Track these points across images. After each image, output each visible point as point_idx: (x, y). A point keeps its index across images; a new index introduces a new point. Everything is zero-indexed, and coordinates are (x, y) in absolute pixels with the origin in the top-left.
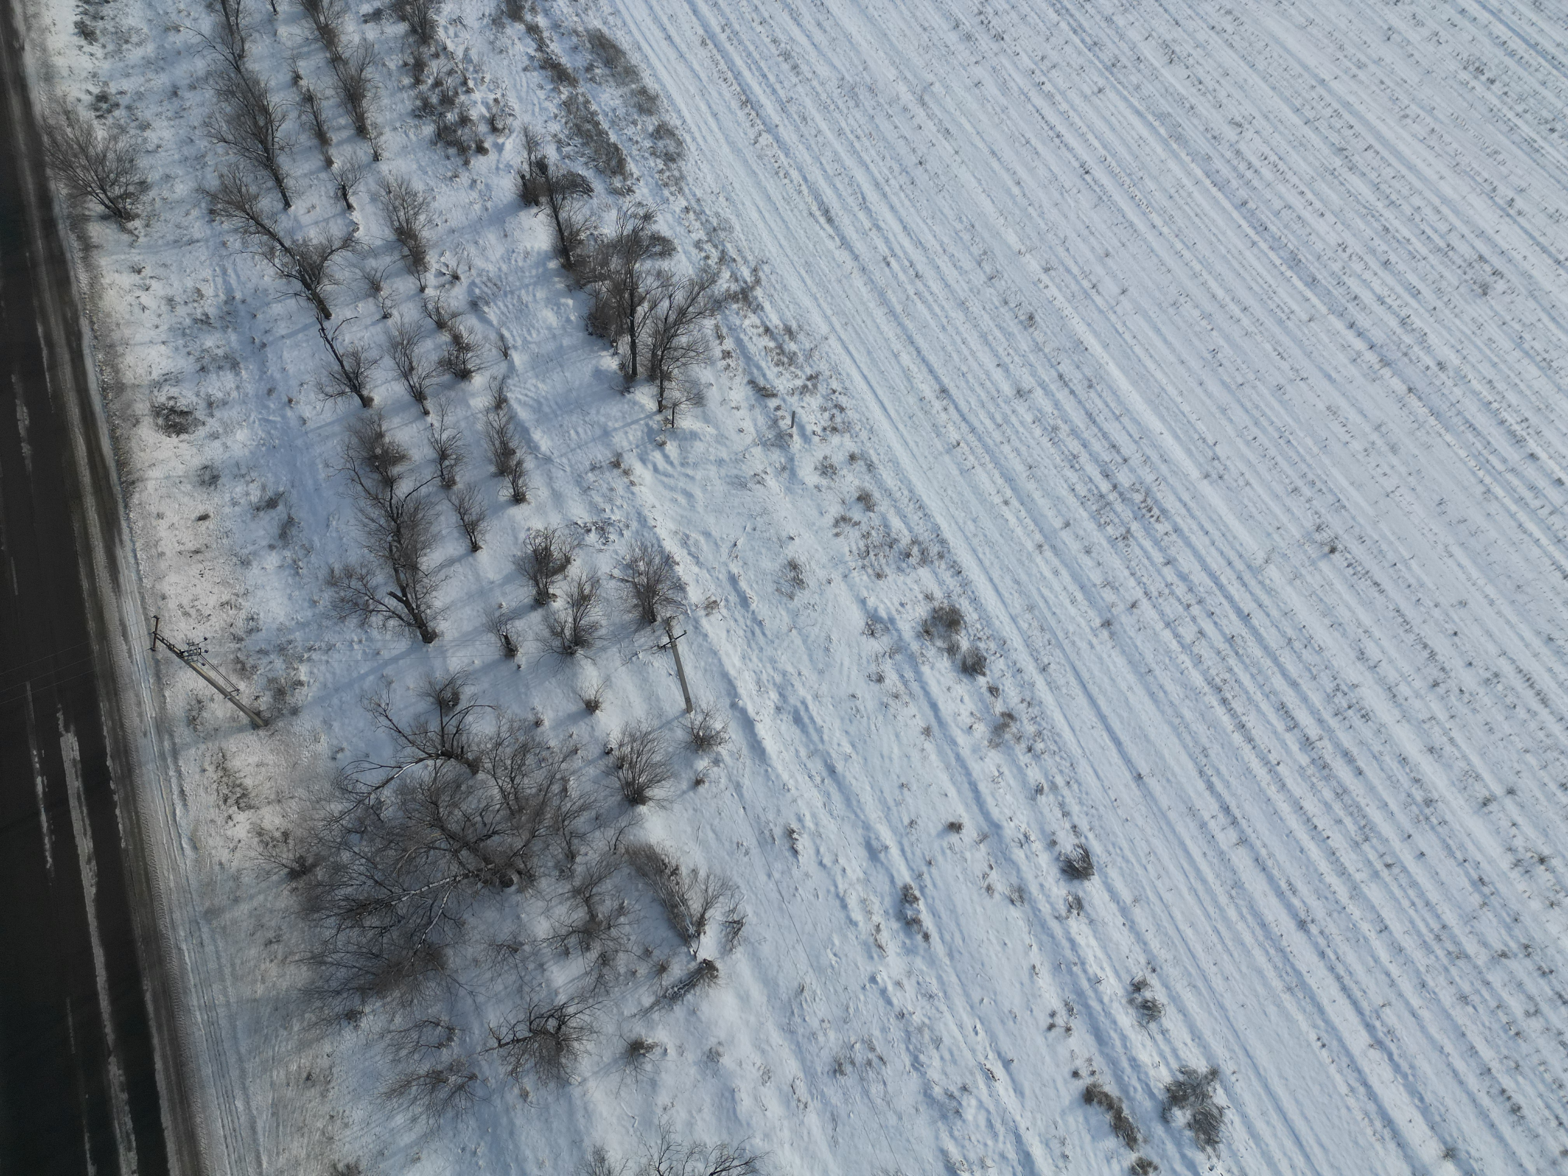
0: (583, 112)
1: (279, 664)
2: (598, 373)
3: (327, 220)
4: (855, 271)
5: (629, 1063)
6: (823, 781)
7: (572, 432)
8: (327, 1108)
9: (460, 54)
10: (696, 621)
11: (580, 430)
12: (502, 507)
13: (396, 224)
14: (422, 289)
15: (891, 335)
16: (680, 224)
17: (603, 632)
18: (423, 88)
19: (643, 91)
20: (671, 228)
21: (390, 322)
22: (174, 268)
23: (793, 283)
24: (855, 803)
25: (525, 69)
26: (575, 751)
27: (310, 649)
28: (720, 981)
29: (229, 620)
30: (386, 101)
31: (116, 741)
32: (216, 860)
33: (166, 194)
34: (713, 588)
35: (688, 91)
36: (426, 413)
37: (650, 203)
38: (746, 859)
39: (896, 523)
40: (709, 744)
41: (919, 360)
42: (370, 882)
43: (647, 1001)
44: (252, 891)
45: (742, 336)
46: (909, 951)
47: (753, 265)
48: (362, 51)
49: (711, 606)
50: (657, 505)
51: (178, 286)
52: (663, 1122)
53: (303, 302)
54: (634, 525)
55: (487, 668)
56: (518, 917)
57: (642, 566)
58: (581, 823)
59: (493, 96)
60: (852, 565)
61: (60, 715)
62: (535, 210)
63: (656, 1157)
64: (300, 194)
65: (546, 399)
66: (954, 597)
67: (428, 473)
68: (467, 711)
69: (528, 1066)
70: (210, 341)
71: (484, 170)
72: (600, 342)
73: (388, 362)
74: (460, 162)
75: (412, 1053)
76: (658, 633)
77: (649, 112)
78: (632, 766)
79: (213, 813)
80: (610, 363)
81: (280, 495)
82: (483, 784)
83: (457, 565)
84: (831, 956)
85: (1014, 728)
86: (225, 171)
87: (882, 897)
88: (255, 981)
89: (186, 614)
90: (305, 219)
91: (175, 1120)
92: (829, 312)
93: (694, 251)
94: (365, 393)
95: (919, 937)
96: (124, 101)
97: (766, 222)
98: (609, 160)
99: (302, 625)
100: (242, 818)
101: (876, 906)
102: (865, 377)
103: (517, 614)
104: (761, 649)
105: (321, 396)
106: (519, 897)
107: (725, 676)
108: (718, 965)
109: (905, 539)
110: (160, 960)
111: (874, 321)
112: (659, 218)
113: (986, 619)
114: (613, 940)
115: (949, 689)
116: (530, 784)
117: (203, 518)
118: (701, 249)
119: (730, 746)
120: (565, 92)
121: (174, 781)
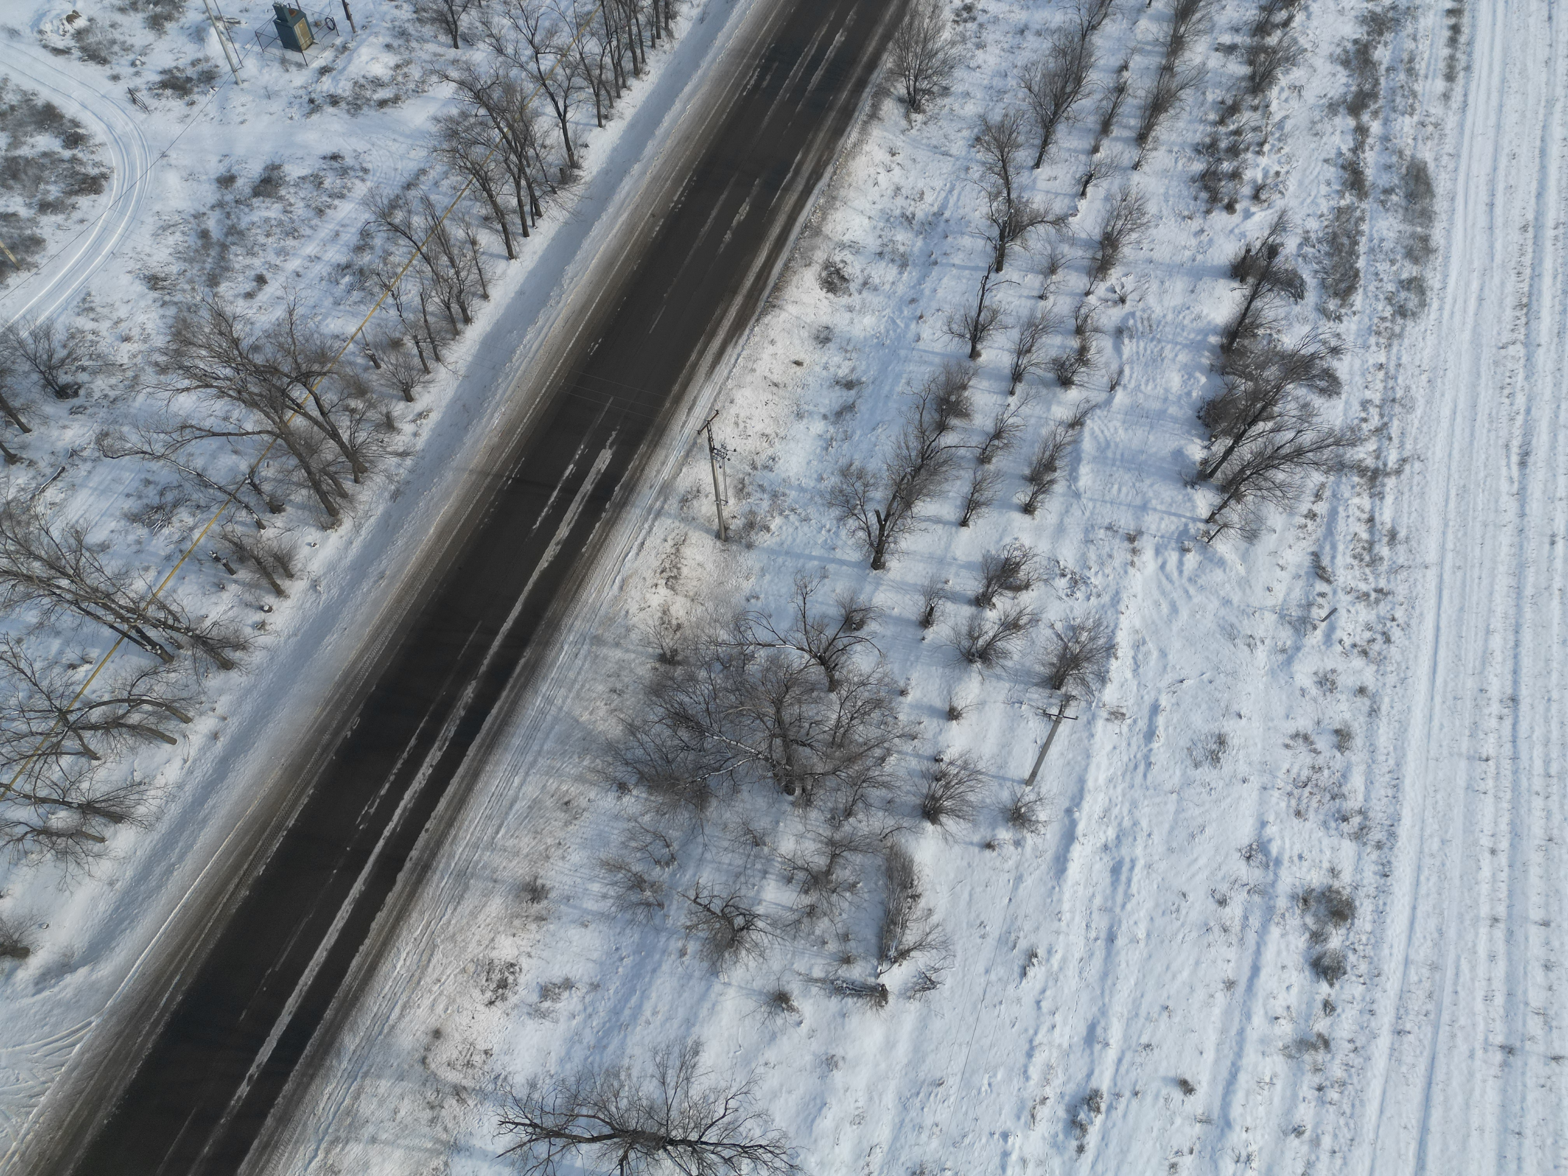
0: (1350, 226)
1: (766, 505)
2: (1178, 454)
3: (1057, 194)
4: (1510, 527)
5: (768, 1004)
6: (1096, 939)
7: (1116, 487)
8: (561, 834)
9: (1277, 118)
10: (1094, 717)
11: (1124, 490)
12: (1010, 507)
13: (1109, 229)
14: (1088, 293)
15: (1499, 610)
16: (1363, 375)
17: (1009, 663)
18: (1222, 129)
19: (1425, 239)
20: (1351, 373)
21: (1042, 303)
22: (919, 166)
23: (1435, 496)
24: (1109, 982)
25: (1326, 161)
26: (914, 738)
27: (793, 510)
28: (882, 1012)
29: (759, 449)
30: (1181, 124)
31: (632, 477)
32: (626, 607)
33: (956, 107)
34: (1131, 702)
35: (1471, 262)
36: (1012, 393)
37: (1350, 340)
38: (979, 941)
39: (1357, 781)
40: (1023, 824)
41: (1511, 653)
42: (704, 706)
43: (817, 973)
44: (631, 647)
45: (1341, 509)
46: (1056, 1145)
47: (1406, 454)
48: (1194, 72)
49: (1117, 715)
50: (1140, 597)
51: (912, 181)
52: (757, 1071)
53: (989, 247)
54: (1106, 599)
55: (900, 621)
56: (777, 823)
57: (1084, 636)
58: (875, 794)
59: (1277, 168)
60: (1281, 784)
61: (614, 433)
62: (1235, 284)
63: (733, 1090)
64: (1054, 162)
65: (1117, 446)
66: (1361, 893)
67: (976, 440)
68: (860, 640)
69: (701, 934)
70: (902, 238)
71: (1218, 227)
72: (1202, 430)
73: (1015, 334)
74: (1203, 208)
75: (639, 850)
76: (1053, 701)
77: (1416, 261)
78: (947, 786)
79: (649, 574)
80: (1196, 451)
81: (859, 383)
82: (831, 702)
83: (940, 526)
84: (986, 1082)
85: (1321, 1056)
86: (1012, 113)
87: (1069, 1079)
88: (586, 708)
89: (736, 424)
90: (1042, 184)
91: (476, 755)
92: (1450, 545)
93: (1356, 407)
94: (979, 347)
95: (1074, 1144)
96: (982, 18)
97: (1452, 425)
98: (1341, 281)
99: (801, 489)
100: (663, 591)
101: (1058, 1081)
102: (1438, 629)
103: (954, 597)
104: (1132, 786)
105: (945, 328)
106: (789, 808)
107: (1082, 781)
108: (891, 999)
109: (1354, 803)
110: (547, 643)
111: (1492, 585)
112: (1347, 358)
113: (1377, 938)
114: (829, 903)
115: (1283, 967)
116: (862, 732)
117: (798, 363)
118: (1364, 409)
119: (1039, 841)
120: (1348, 199)
121: (644, 532)
